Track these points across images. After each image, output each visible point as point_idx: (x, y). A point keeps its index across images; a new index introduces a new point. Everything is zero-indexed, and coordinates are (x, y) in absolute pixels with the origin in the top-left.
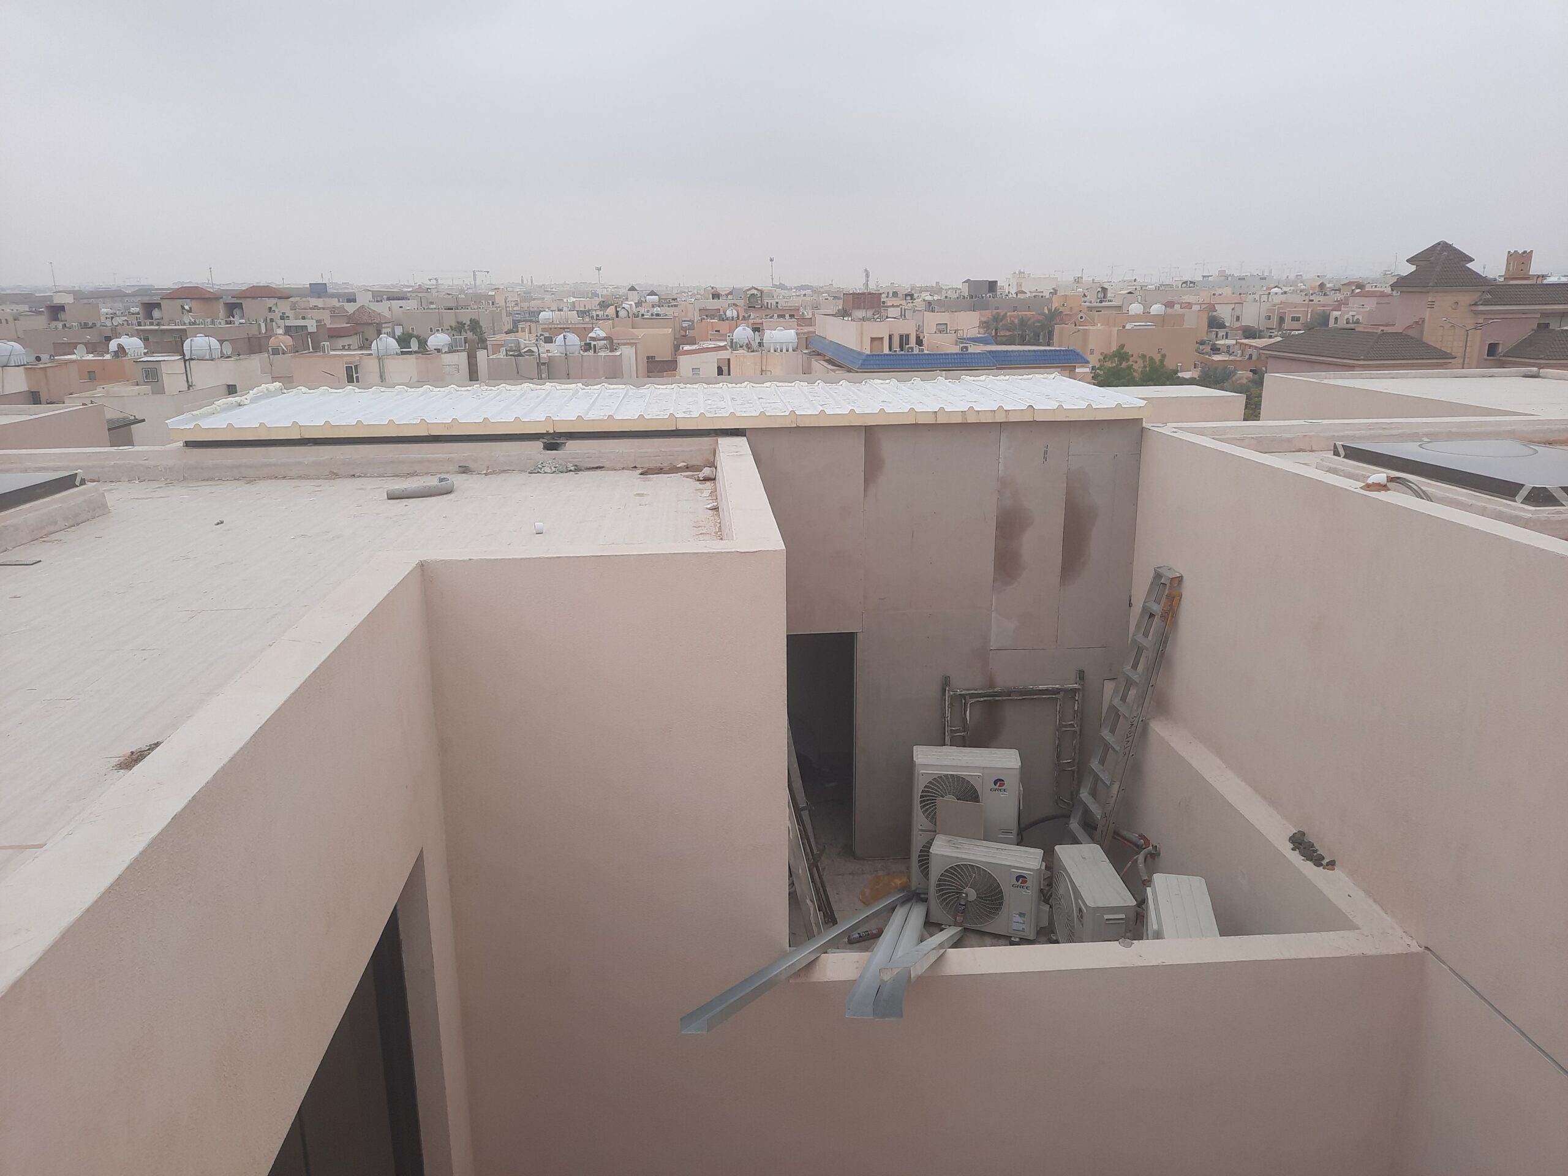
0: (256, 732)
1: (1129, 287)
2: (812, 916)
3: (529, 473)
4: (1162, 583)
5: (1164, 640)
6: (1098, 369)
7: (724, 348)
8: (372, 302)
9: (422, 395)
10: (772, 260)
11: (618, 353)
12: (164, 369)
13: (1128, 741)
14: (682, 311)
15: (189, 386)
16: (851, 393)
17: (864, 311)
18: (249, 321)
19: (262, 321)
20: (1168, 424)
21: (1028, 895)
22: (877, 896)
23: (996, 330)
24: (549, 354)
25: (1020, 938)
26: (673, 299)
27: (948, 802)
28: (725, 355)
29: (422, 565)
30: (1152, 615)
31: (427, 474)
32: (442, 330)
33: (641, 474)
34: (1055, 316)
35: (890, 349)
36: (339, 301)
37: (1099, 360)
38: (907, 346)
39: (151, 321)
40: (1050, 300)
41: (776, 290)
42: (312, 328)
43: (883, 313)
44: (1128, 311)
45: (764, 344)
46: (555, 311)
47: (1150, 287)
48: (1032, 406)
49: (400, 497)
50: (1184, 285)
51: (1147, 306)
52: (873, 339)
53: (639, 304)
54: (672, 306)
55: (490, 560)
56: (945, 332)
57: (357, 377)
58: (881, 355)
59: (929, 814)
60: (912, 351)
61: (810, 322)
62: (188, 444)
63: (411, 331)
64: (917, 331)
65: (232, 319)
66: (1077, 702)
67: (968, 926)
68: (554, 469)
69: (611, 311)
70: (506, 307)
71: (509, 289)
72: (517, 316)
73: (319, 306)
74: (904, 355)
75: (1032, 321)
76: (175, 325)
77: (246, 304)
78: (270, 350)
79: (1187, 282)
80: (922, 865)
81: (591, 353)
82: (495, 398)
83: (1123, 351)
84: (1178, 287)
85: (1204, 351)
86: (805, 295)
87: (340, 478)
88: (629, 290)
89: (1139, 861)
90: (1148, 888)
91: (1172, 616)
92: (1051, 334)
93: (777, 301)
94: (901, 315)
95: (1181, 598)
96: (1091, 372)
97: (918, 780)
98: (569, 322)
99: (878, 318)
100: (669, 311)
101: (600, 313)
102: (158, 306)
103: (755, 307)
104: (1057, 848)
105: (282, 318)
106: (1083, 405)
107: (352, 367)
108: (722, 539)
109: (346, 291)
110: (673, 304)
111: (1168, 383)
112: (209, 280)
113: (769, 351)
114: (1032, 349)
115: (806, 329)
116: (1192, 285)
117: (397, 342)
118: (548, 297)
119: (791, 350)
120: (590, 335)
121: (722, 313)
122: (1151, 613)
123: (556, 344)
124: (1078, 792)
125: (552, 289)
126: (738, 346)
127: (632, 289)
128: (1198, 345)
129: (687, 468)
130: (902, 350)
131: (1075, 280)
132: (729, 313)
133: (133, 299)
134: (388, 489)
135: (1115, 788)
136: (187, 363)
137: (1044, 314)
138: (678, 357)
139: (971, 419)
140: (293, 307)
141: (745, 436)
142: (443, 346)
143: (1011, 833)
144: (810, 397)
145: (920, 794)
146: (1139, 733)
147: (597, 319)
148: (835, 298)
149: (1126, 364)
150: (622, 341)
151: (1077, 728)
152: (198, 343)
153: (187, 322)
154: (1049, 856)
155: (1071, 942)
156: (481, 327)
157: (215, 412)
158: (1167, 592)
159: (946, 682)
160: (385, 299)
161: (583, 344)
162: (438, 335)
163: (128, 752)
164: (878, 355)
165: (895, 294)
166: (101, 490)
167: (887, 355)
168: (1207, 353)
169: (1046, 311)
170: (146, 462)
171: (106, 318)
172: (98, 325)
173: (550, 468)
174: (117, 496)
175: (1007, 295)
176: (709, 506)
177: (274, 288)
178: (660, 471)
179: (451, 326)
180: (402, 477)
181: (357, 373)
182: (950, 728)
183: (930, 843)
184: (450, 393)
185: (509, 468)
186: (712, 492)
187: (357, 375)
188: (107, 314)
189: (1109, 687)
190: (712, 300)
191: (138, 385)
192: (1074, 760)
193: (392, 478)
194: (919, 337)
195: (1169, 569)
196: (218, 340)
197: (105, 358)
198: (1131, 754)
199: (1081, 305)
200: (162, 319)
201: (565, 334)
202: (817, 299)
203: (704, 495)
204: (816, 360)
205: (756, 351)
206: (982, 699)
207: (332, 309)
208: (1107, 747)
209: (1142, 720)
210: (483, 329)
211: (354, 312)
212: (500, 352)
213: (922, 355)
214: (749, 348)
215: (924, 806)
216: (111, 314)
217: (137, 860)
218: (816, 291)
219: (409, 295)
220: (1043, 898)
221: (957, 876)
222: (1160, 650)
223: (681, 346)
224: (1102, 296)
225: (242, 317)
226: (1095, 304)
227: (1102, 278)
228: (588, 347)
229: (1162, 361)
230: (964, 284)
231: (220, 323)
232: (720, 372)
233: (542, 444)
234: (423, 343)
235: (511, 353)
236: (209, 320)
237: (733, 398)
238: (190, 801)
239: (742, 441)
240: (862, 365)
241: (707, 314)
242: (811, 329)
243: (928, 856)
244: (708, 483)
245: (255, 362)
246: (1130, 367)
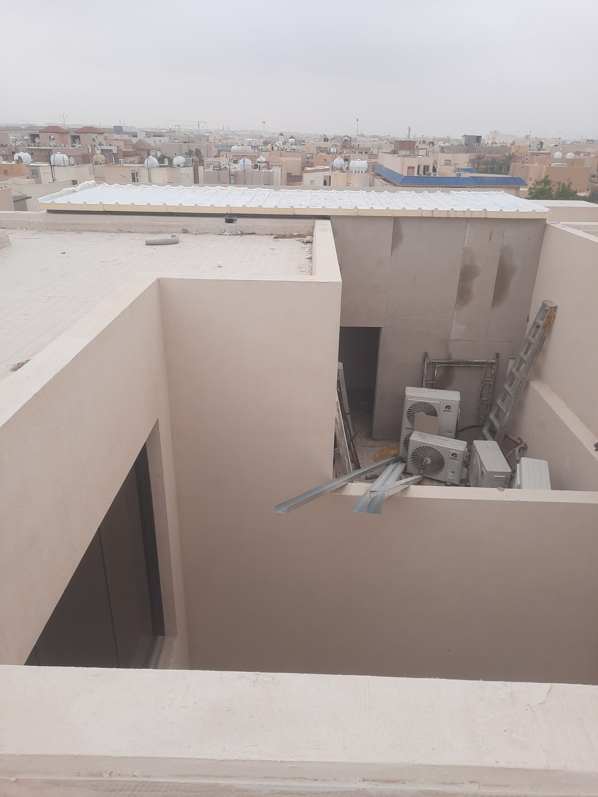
0: (74, 358)
1: (556, 142)
2: (347, 464)
3: (218, 235)
4: (545, 310)
5: (543, 339)
6: (533, 189)
7: (328, 170)
8: (145, 137)
9: (165, 190)
10: (357, 120)
11: (271, 171)
12: (41, 170)
13: (518, 391)
14: (307, 148)
15: (54, 180)
16: (389, 198)
17: (405, 151)
18: (83, 145)
19: (90, 146)
20: (560, 222)
21: (457, 463)
22: (381, 458)
23: (478, 165)
24: (236, 170)
25: (451, 483)
26: (303, 141)
27: (421, 416)
28: (328, 173)
29: (159, 280)
30: (538, 326)
31: (166, 232)
32: (181, 154)
33: (275, 238)
34: (512, 157)
35: (418, 174)
36: (129, 137)
37: (533, 184)
38: (427, 172)
39: (35, 144)
40: (510, 148)
41: (358, 138)
42: (115, 151)
43: (416, 153)
44: (553, 156)
45: (350, 168)
46: (240, 145)
47: (568, 142)
48: (486, 209)
49: (154, 244)
50: (587, 142)
51: (564, 153)
52: (409, 168)
53: (284, 143)
54: (302, 145)
55: (192, 279)
56: (449, 165)
57: (137, 179)
58: (413, 177)
59: (411, 421)
60: (430, 175)
61: (376, 156)
62: (49, 211)
63: (165, 154)
64: (433, 163)
65: (75, 144)
66: (493, 369)
67: (426, 476)
68: (230, 233)
69: (269, 146)
70: (215, 143)
71: (217, 133)
72: (220, 148)
73: (119, 139)
74: (425, 177)
75: (498, 160)
76: (47, 147)
77: (82, 136)
78: (94, 163)
79: (589, 140)
80: (406, 445)
81: (258, 170)
82: (202, 193)
83: (547, 179)
84: (584, 143)
85: (594, 181)
86: (374, 141)
87: (123, 232)
88: (279, 135)
89: (516, 451)
90: (518, 464)
91: (549, 327)
92: (508, 168)
93: (358, 144)
94: (426, 154)
95: (555, 318)
96: (528, 191)
97: (407, 404)
98: (247, 152)
99: (412, 156)
100: (301, 148)
101: (264, 148)
102: (37, 136)
103: (346, 147)
104: (474, 441)
105: (100, 145)
106: (514, 210)
107: (134, 173)
108: (311, 275)
109: (132, 131)
110: (302, 144)
111: (571, 198)
112: (63, 123)
113: (352, 173)
114: (496, 176)
115: (373, 161)
116: (592, 142)
117: (157, 160)
118: (236, 138)
119: (364, 172)
120: (257, 160)
121: (328, 150)
122: (538, 325)
123: (239, 164)
124: (489, 415)
125: (239, 133)
126: (336, 169)
127: (281, 134)
128: (591, 177)
129: (299, 236)
130: (424, 174)
131: (526, 137)
132: (332, 150)
133: (26, 132)
134: (146, 240)
135: (508, 414)
136: (53, 167)
137: (506, 157)
138: (303, 174)
139: (452, 215)
140: (105, 139)
141: (330, 219)
142: (181, 163)
143: (452, 432)
144: (366, 199)
145: (407, 410)
146: (525, 386)
147: (262, 151)
148: (391, 143)
149: (548, 187)
150: (275, 164)
151: (492, 383)
152: (58, 157)
153: (52, 145)
154: (470, 445)
155: (476, 487)
156: (201, 153)
157: (62, 195)
158: (548, 314)
159: (426, 355)
160: (152, 136)
161: (253, 164)
162: (179, 157)
163: (17, 363)
164: (411, 177)
165: (424, 142)
166: (7, 233)
167: (416, 177)
168: (595, 182)
169: (507, 154)
170: (29, 219)
171: (12, 142)
172: (9, 145)
173: (228, 233)
174: (15, 237)
175: (486, 145)
176: (307, 257)
177: (96, 128)
178: (284, 237)
179: (186, 153)
180: (153, 233)
181: (137, 176)
182: (426, 379)
183: (410, 435)
184: (179, 190)
185: (207, 232)
186: (310, 249)
187: (137, 178)
188: (13, 140)
189: (511, 362)
190: (323, 142)
191: (28, 179)
192: (489, 399)
193: (148, 234)
194: (435, 167)
195: (551, 302)
196: (68, 156)
197: (12, 163)
198: (518, 397)
199: (527, 151)
200: (40, 143)
201: (244, 159)
202: (380, 143)
203: (305, 251)
204: (377, 178)
205: (346, 172)
206: (444, 365)
207: (125, 141)
208: (506, 393)
209: (526, 381)
210: (202, 154)
211: (136, 143)
212: (210, 168)
213: (435, 177)
214: (341, 170)
215: (409, 416)
216: (15, 140)
217: (17, 413)
218: (381, 139)
219: (164, 134)
220: (465, 465)
221: (422, 452)
222: (540, 345)
223: (305, 168)
224: (540, 147)
225: (80, 144)
226: (535, 151)
227: (541, 136)
228: (256, 167)
229: (569, 186)
230: (463, 137)
231: (69, 147)
232: (325, 184)
233: (225, 219)
234: (170, 161)
235: (216, 169)
236: (63, 145)
237: (325, 199)
238: (42, 388)
239: (328, 223)
240: (402, 182)
241: (321, 150)
242: (376, 160)
243: (409, 441)
244: (308, 244)
245: (86, 169)
246: (550, 189)
